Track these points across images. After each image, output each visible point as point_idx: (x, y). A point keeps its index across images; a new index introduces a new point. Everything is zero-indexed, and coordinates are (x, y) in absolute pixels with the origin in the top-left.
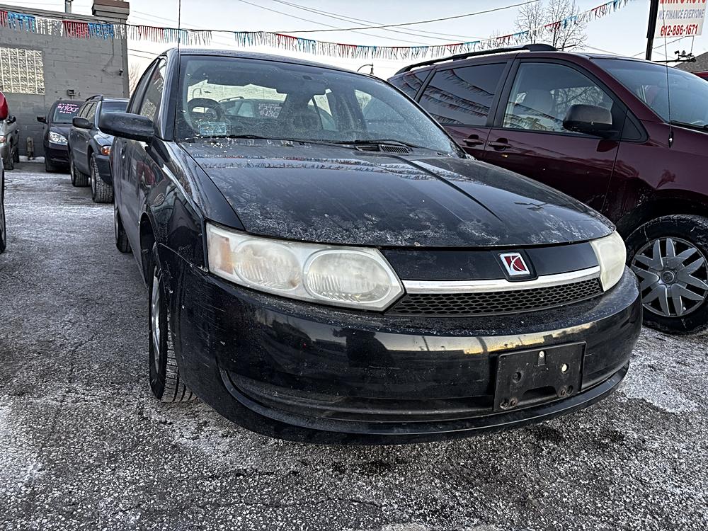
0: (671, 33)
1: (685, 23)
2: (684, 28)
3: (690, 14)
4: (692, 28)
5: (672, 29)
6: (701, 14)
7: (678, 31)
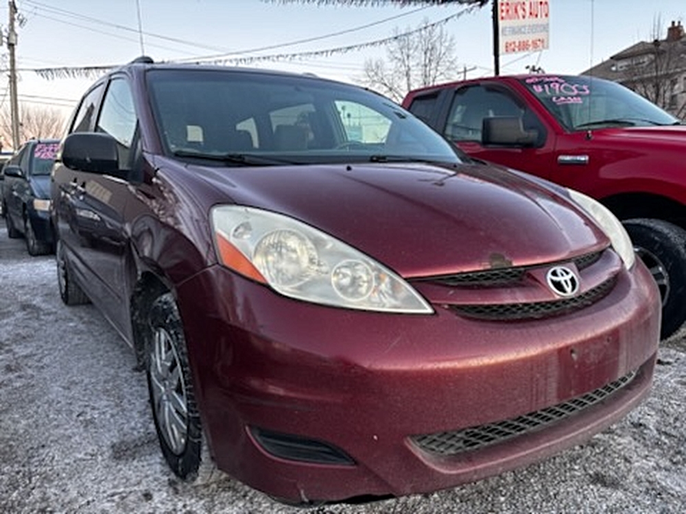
0: (517, 49)
1: (530, 38)
2: (530, 43)
3: (533, 28)
4: (538, 43)
5: (517, 44)
6: (545, 28)
7: (523, 46)
